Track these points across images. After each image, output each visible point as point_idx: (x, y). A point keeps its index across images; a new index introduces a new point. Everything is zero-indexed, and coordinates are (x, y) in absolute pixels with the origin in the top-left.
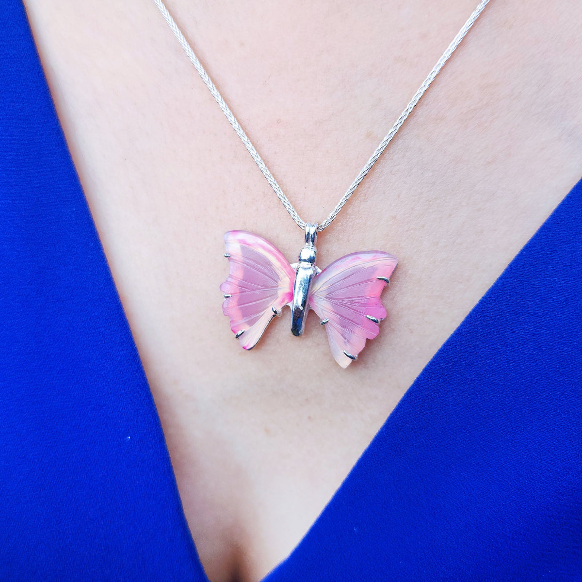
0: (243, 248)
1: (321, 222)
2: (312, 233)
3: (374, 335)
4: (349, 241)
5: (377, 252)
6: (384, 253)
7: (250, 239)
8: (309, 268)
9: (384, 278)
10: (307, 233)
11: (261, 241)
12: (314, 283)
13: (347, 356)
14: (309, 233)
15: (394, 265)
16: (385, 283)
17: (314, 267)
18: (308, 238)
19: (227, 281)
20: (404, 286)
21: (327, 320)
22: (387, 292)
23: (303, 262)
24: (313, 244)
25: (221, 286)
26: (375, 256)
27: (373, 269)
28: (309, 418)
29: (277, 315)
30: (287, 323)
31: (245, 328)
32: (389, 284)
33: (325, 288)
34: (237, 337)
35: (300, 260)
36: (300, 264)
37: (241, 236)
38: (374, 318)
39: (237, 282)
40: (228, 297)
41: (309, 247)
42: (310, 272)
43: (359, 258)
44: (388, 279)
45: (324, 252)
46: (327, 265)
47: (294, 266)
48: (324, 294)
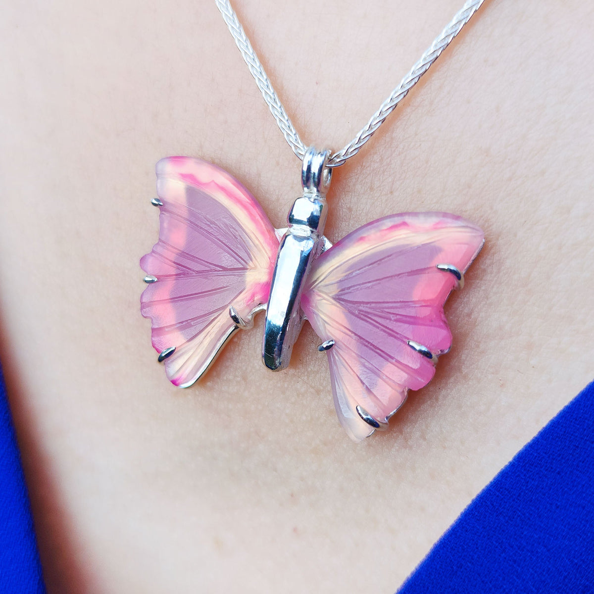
1: (340, 149)
2: (315, 169)
3: (422, 382)
4: (391, 193)
5: (445, 215)
6: (457, 218)
8: (308, 238)
9: (452, 268)
10: (305, 169)
11: (223, 179)
12: (313, 270)
14: (309, 168)
15: (478, 243)
16: (452, 278)
17: (318, 236)
18: (307, 178)
19: (153, 251)
20: (494, 289)
21: (331, 343)
22: (459, 300)
23: (295, 226)
24: (318, 191)
25: (143, 260)
26: (438, 224)
27: (431, 250)
28: (295, 530)
29: (241, 326)
32: (462, 282)
33: (334, 279)
34: (161, 360)
35: (291, 220)
36: (291, 230)
38: (424, 349)
39: (173, 257)
40: (152, 282)
41: (309, 195)
42: (308, 246)
43: (404, 224)
44: (463, 272)
46: (344, 234)
47: (280, 232)
48: (334, 290)
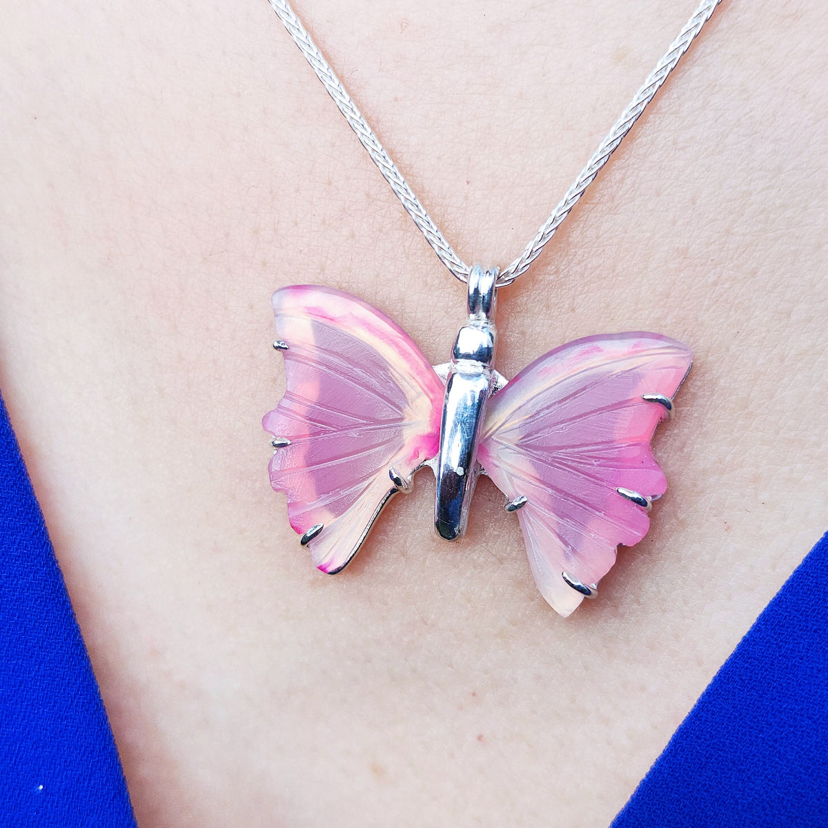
0: (318, 329)
1: (508, 264)
2: (484, 291)
3: (638, 535)
4: (573, 310)
5: (642, 335)
6: (659, 337)
7: (335, 306)
8: (478, 375)
9: (659, 397)
10: (472, 292)
11: (361, 311)
12: (491, 411)
13: (572, 585)
14: (477, 291)
15: (685, 365)
16: (661, 408)
17: (491, 371)
18: (475, 302)
19: (279, 406)
20: (709, 415)
21: (523, 500)
23: (461, 361)
24: (488, 317)
25: (265, 419)
26: (636, 346)
27: (633, 377)
28: (480, 738)
29: (402, 489)
30: (426, 509)
31: (325, 520)
32: (673, 412)
33: (516, 422)
34: (305, 542)
35: (456, 355)
36: (457, 366)
37: (314, 299)
38: (636, 495)
39: (303, 410)
40: (283, 445)
41: (477, 323)
42: (482, 384)
43: (599, 350)
44: (671, 401)
45: (513, 337)
46: (522, 368)
47: (442, 370)
48: (516, 437)
